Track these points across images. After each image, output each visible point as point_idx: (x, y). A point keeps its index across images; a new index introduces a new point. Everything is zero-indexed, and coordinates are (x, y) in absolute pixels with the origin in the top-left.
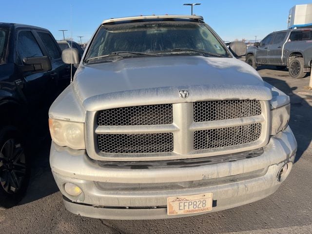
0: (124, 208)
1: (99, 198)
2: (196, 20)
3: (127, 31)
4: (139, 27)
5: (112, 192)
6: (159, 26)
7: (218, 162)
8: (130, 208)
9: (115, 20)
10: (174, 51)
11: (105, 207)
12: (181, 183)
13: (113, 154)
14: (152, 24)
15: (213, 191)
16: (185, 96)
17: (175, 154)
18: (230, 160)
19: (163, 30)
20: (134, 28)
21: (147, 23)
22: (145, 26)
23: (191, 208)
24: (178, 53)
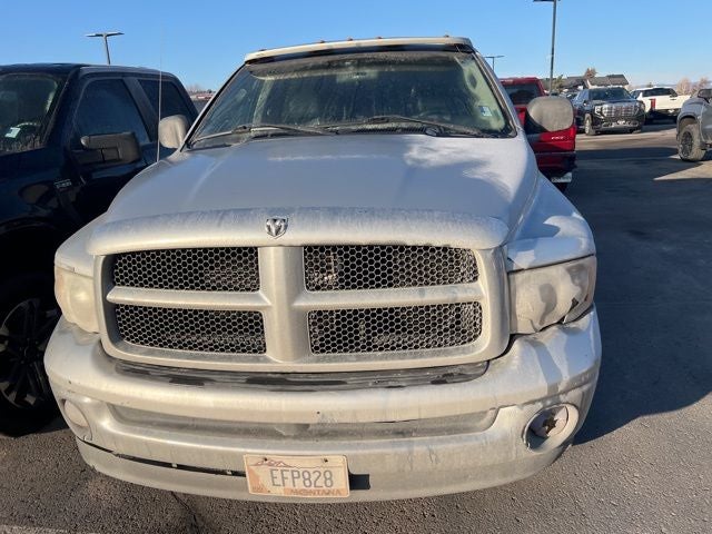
0: (169, 465)
4: (316, 68)
5: (138, 428)
6: (360, 64)
7: (362, 387)
8: (180, 467)
11: (134, 459)
12: (279, 425)
14: (345, 61)
15: (347, 452)
16: (277, 233)
17: (267, 360)
18: (391, 384)
19: (371, 73)
21: (337, 58)
23: (299, 484)
24: (380, 126)
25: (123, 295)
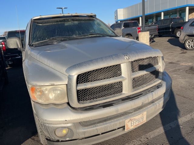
0: (99, 135)
1: (84, 133)
2: (91, 16)
3: (54, 23)
4: (60, 21)
5: (92, 126)
6: (73, 20)
7: (146, 94)
8: (102, 134)
9: (43, 17)
10: (90, 35)
11: (86, 138)
12: (130, 110)
13: (88, 101)
14: (68, 19)
15: (146, 110)
17: (124, 94)
18: (151, 91)
19: (76, 22)
20: (57, 21)
21: (65, 18)
22: (64, 21)
23: (137, 123)
24: (92, 36)
25: (82, 87)
